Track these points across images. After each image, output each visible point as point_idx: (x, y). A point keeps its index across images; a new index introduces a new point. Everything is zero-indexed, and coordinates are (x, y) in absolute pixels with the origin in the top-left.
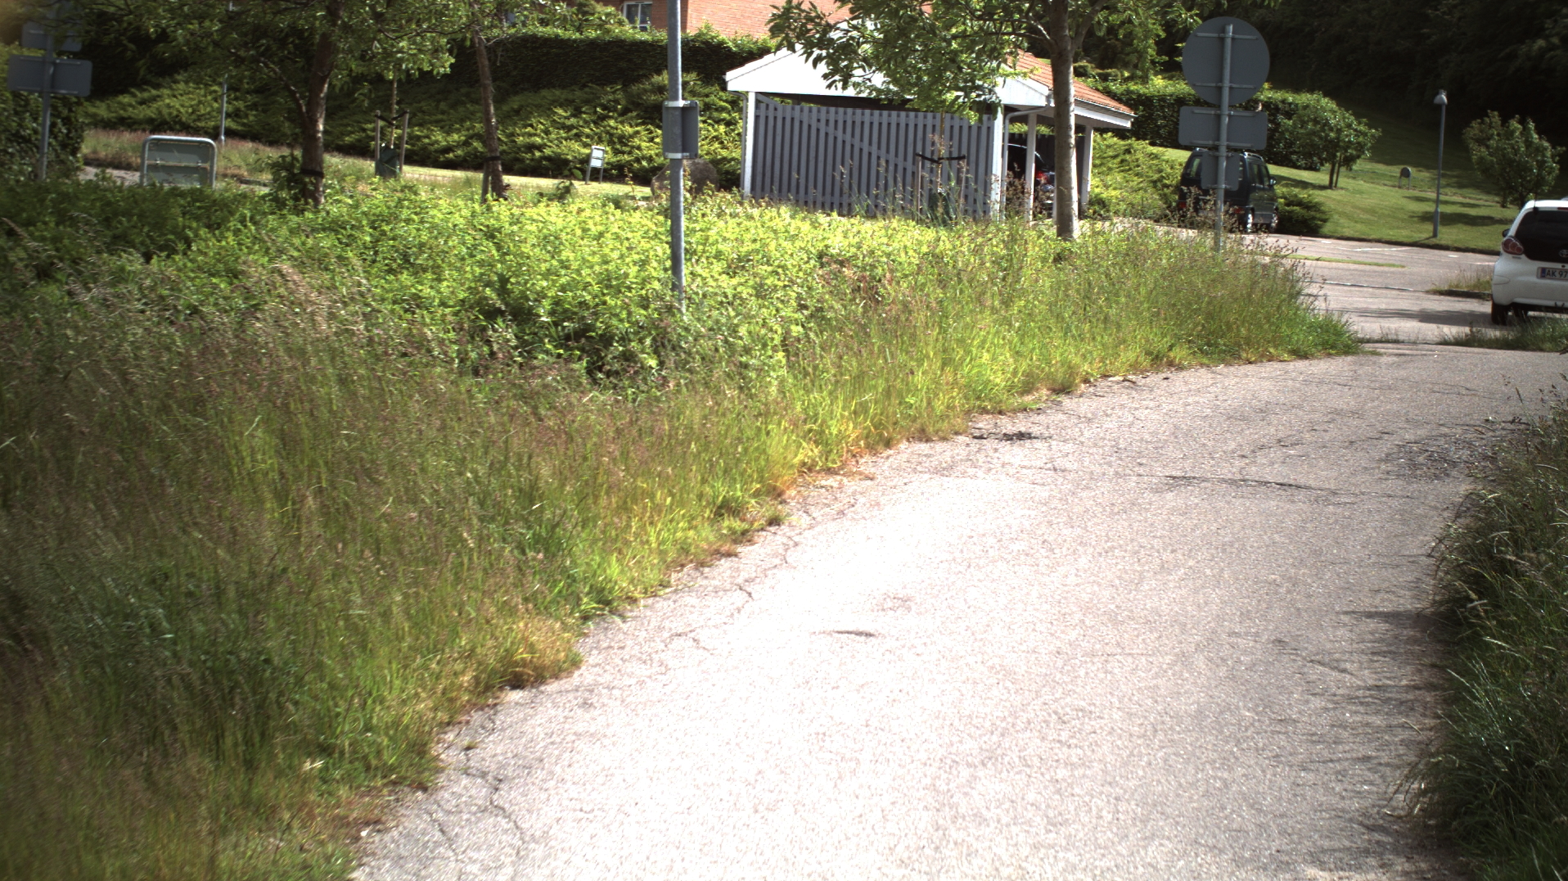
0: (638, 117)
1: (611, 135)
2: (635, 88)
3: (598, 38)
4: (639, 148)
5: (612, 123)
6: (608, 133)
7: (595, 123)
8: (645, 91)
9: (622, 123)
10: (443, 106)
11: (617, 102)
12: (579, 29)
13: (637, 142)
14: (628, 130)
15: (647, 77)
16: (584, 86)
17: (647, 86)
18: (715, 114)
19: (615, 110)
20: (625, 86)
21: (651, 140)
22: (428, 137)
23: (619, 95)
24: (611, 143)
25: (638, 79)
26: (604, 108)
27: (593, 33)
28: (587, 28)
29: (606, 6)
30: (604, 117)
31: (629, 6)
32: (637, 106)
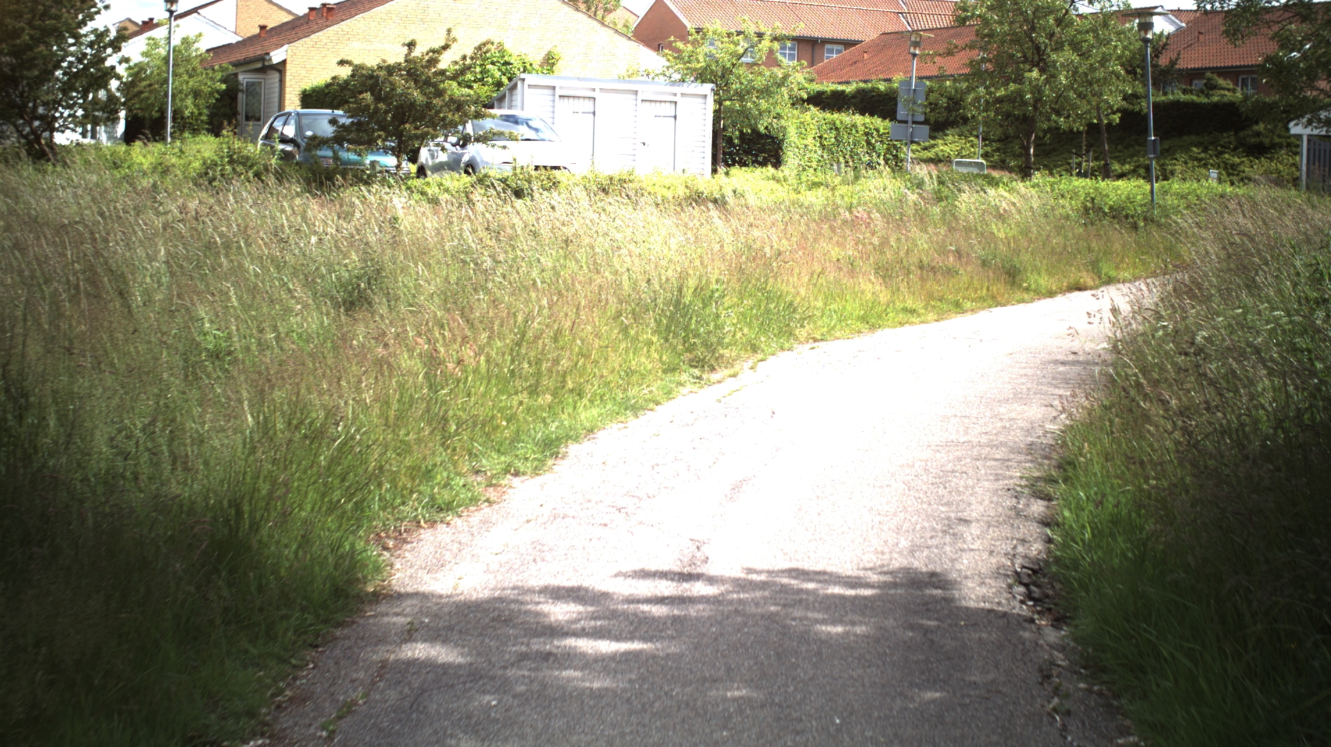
0: (1243, 151)
1: (1226, 164)
2: (1241, 134)
3: (1218, 101)
4: (1243, 172)
5: (1227, 156)
6: (1224, 162)
7: (1216, 156)
8: (1249, 135)
9: (1233, 156)
10: (1120, 147)
11: (1230, 143)
12: (1207, 96)
13: (1242, 168)
14: (1237, 160)
15: (1250, 126)
16: (1211, 133)
17: (1250, 133)
18: (1294, 149)
19: (1229, 148)
20: (1236, 132)
21: (1252, 167)
23: (1232, 139)
24: (1226, 169)
25: (1243, 128)
26: (1222, 146)
27: (1216, 99)
28: (1212, 95)
29: (1225, 79)
30: (1222, 153)
31: (1243, 79)
32: (1243, 145)
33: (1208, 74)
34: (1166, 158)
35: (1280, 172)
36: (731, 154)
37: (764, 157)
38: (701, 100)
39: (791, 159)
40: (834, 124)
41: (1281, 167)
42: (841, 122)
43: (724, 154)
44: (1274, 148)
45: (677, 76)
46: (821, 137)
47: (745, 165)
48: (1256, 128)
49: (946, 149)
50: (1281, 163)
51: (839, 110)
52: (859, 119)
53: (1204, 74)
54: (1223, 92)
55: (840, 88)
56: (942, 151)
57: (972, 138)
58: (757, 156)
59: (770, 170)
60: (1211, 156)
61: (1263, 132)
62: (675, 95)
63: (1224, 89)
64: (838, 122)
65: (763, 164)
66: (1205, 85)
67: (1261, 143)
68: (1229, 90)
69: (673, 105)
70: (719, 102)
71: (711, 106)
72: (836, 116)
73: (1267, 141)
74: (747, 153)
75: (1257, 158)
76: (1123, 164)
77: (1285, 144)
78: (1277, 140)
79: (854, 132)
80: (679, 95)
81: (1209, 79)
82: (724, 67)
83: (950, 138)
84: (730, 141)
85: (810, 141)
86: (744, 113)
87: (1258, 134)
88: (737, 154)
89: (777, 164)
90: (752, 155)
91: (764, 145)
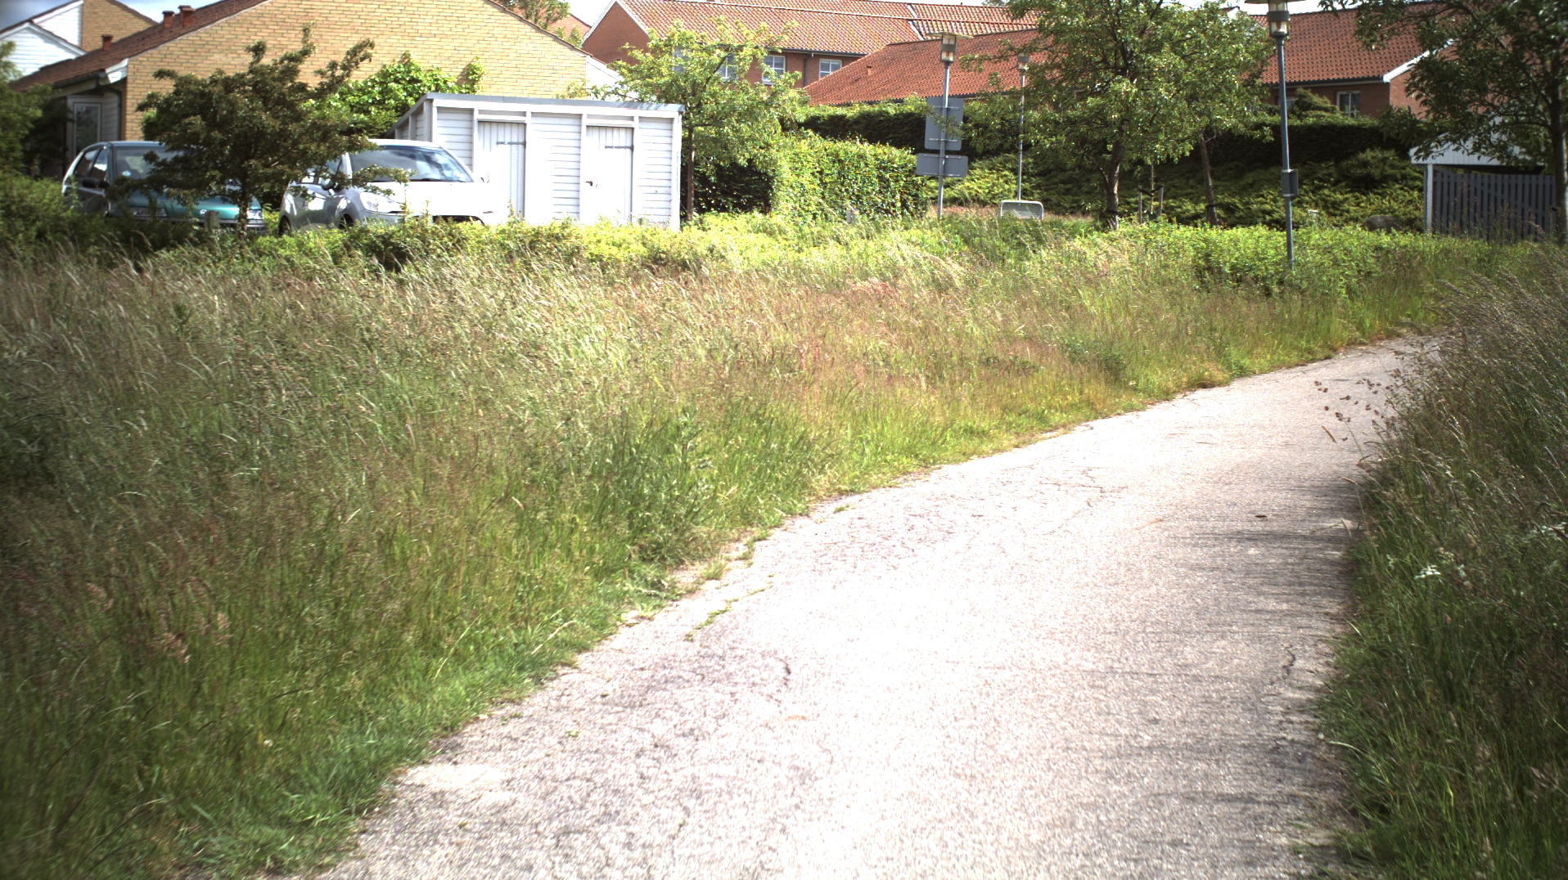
0: (1347, 186)
1: (1326, 201)
2: (1344, 164)
3: (1314, 123)
4: (1348, 211)
5: (1326, 192)
6: (1323, 200)
7: (1313, 192)
8: (1353, 166)
9: (1334, 192)
10: (1191, 182)
11: (1330, 175)
12: (1300, 117)
13: (1346, 206)
14: (1339, 197)
15: (1354, 154)
16: (1305, 163)
17: (1355, 162)
18: (1410, 183)
19: (1329, 181)
20: (1337, 162)
21: (1358, 205)
22: (1180, 207)
23: (1332, 170)
24: (1325, 208)
25: (1347, 157)
26: (1320, 180)
27: (1311, 121)
28: (1306, 116)
29: (1321, 96)
30: (1320, 188)
31: (1341, 96)
32: (1346, 178)
33: (1300, 90)
34: (1249, 195)
35: (1394, 211)
36: (705, 195)
37: (749, 199)
38: (666, 126)
39: (784, 202)
40: (837, 155)
41: (1395, 205)
42: (846, 153)
43: (697, 195)
44: (1386, 182)
45: (634, 95)
46: (821, 173)
47: (724, 210)
48: (1362, 156)
49: (973, 185)
50: (1394, 201)
51: (843, 138)
52: (868, 149)
53: (1295, 90)
54: (1319, 113)
55: (840, 111)
56: (968, 188)
57: (1006, 173)
58: (738, 197)
59: (757, 216)
60: (1306, 192)
61: (1372, 161)
62: (632, 118)
63: (1320, 109)
64: (842, 153)
65: (747, 208)
66: (1297, 103)
67: (1369, 175)
68: (1326, 110)
69: (629, 132)
70: (688, 127)
71: (678, 132)
72: (839, 144)
73: (1376, 173)
74: (726, 194)
75: (1365, 194)
76: (1196, 204)
77: (1399, 176)
78: (1389, 171)
79: (862, 165)
80: (636, 119)
81: (1302, 96)
82: (694, 81)
83: (978, 172)
84: (704, 179)
85: (806, 178)
86: (721, 142)
87: (1365, 164)
88: (714, 195)
89: (766, 209)
90: (733, 196)
91: (747, 183)
